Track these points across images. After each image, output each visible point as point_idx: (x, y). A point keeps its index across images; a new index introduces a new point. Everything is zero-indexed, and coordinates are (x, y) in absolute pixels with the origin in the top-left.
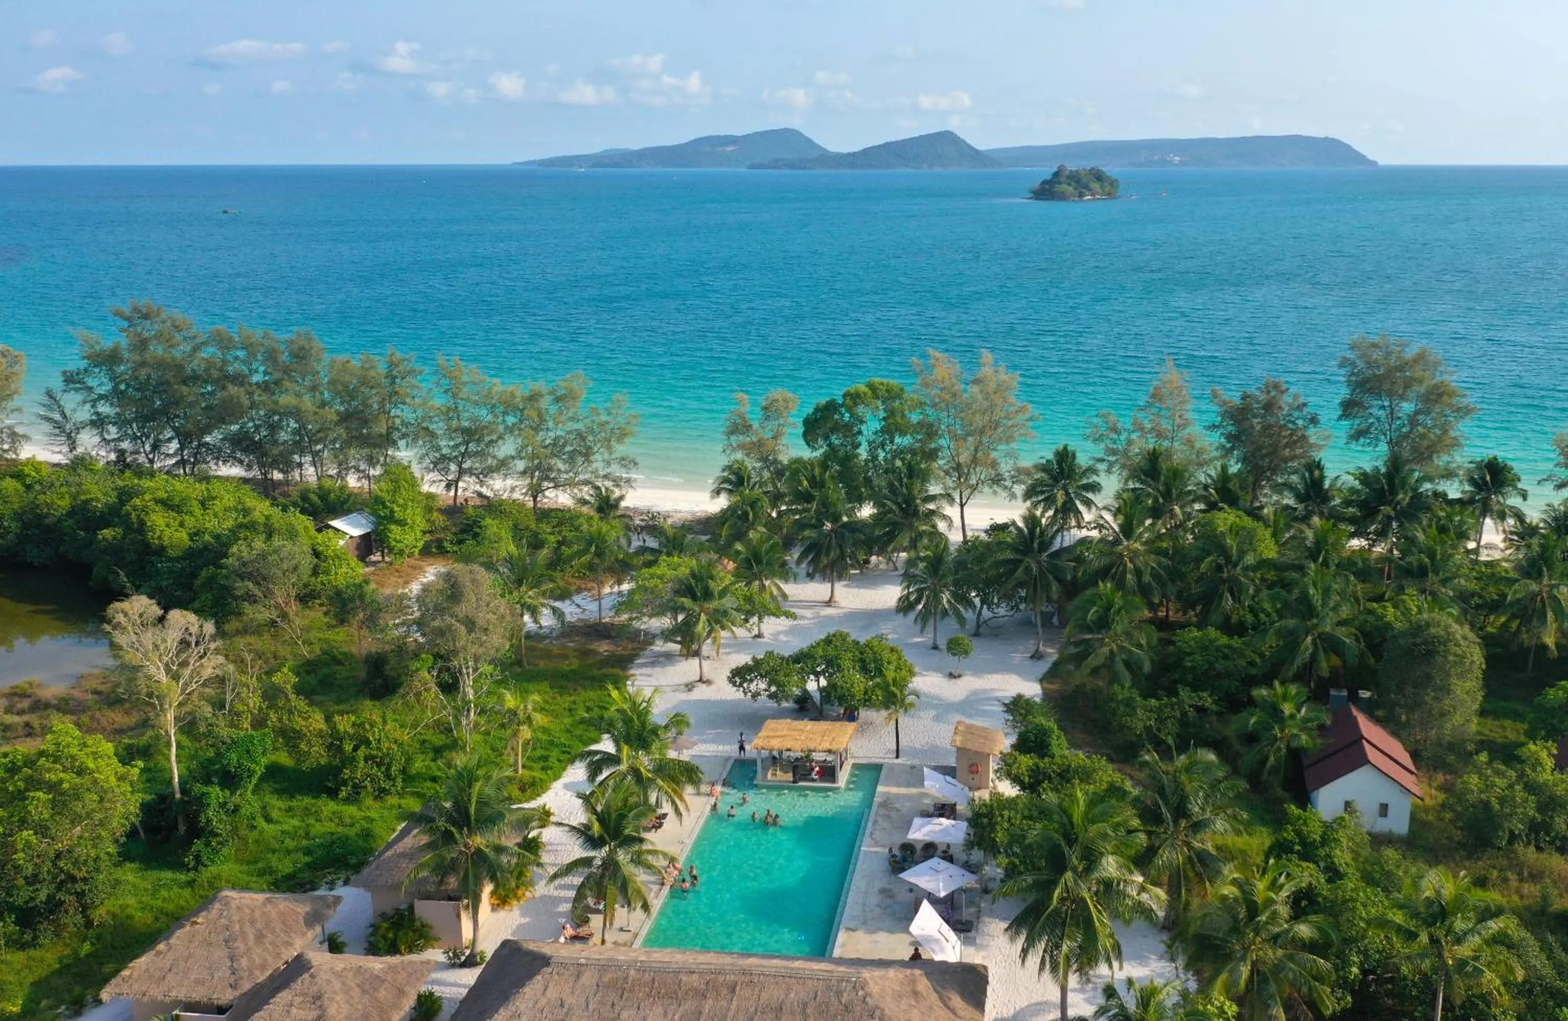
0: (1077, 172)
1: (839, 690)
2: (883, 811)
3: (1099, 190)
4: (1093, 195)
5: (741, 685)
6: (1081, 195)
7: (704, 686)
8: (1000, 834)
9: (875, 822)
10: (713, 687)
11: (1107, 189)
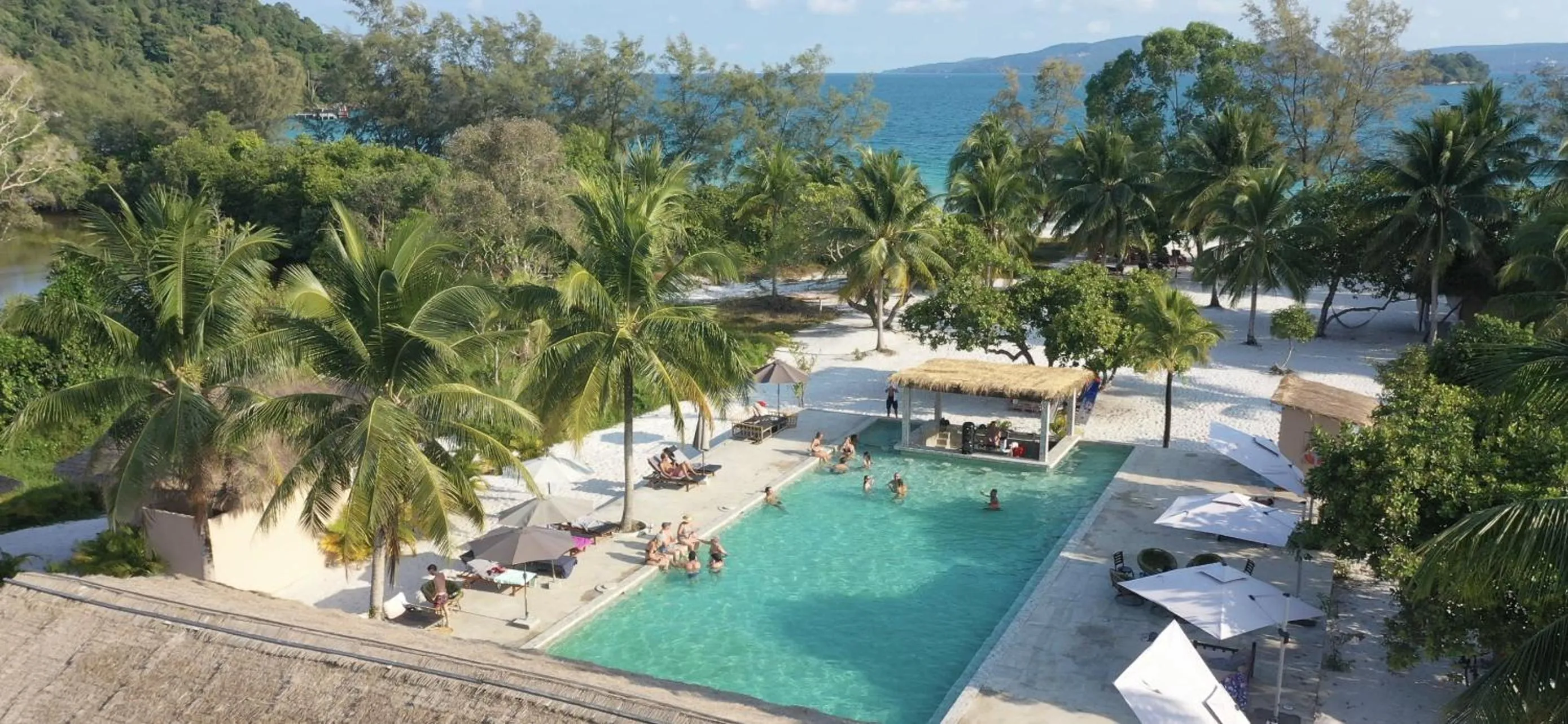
0: (1442, 56)
1: (1071, 329)
2: (1119, 506)
3: (1467, 76)
4: (1459, 80)
5: (917, 328)
6: (1445, 81)
7: (881, 356)
8: (1398, 499)
9: (1100, 519)
10: (893, 358)
11: (1475, 75)
